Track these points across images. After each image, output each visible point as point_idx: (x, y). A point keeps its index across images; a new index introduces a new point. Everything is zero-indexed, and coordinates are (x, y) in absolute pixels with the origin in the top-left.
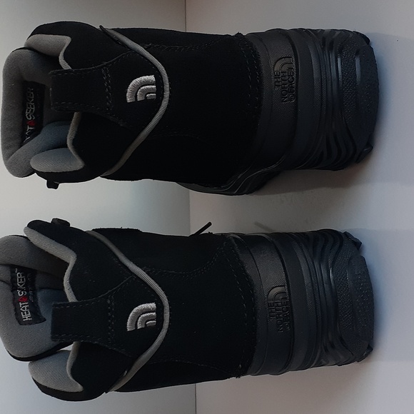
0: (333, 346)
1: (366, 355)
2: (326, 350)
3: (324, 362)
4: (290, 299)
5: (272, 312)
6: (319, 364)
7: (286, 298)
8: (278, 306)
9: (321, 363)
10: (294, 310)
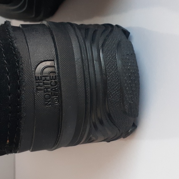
0: (101, 122)
1: (132, 132)
2: (95, 127)
3: (94, 138)
4: (59, 73)
5: (39, 85)
6: (89, 140)
7: (55, 72)
8: (45, 79)
9: (91, 138)
10: (62, 84)
